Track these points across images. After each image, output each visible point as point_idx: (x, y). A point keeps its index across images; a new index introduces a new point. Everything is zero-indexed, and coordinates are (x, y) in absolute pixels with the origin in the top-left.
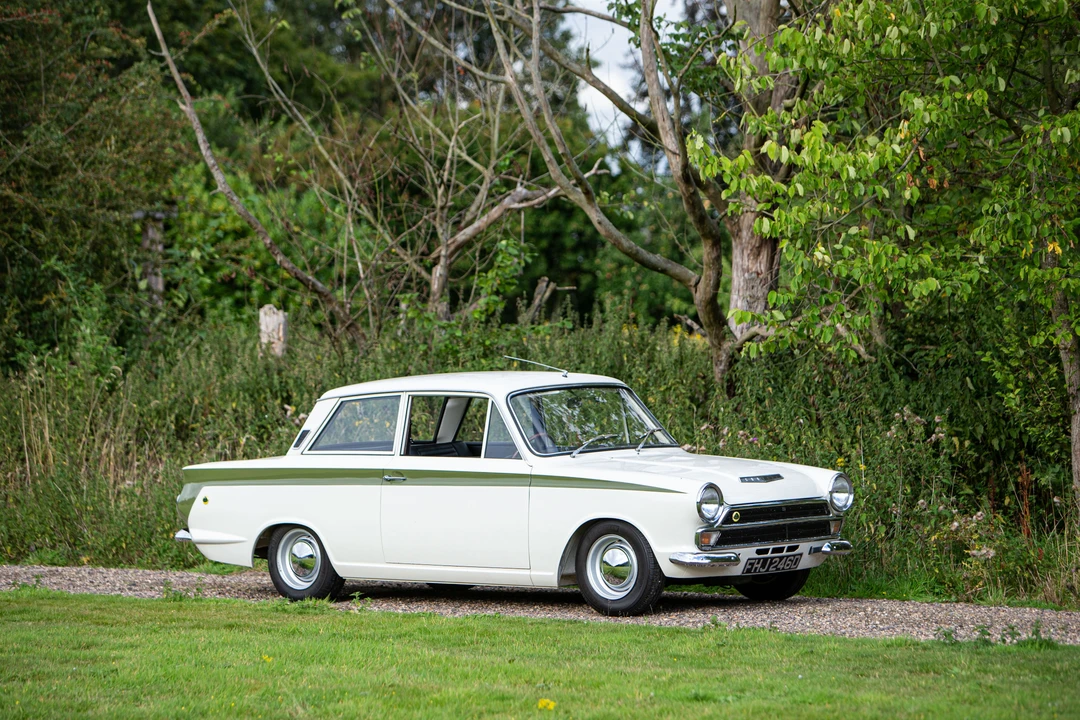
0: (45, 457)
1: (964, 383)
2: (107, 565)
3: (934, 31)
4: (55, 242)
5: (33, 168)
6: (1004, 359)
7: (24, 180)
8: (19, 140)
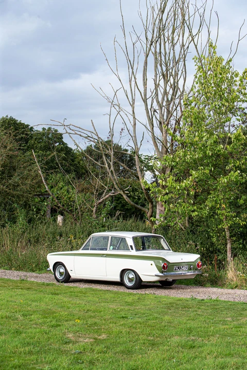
0: (7, 246)
1: (205, 235)
3: (197, 156)
4: (17, 200)
5: (13, 185)
6: (213, 230)
7: (11, 187)
8: (10, 179)
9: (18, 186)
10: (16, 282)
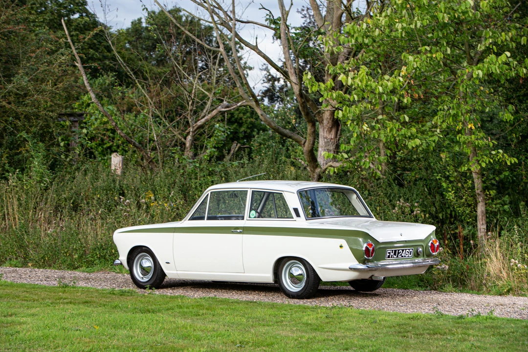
0: (15, 218)
2: (39, 267)
4: (24, 125)
5: (16, 94)
6: (446, 177)
7: (12, 99)
8: (10, 82)
9: (26, 95)
10: (52, 290)
